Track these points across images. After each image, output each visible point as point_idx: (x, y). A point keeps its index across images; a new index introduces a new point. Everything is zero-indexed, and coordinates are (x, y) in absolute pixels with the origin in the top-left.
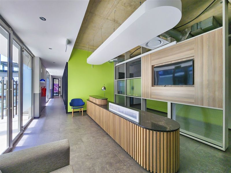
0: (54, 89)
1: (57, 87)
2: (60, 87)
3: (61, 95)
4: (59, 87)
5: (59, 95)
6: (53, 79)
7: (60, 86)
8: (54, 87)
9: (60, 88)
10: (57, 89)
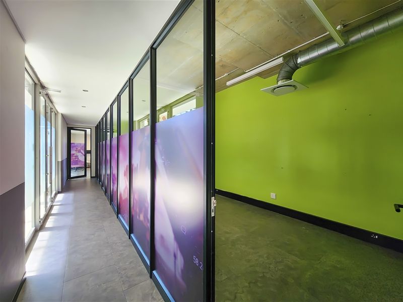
0: (73, 159)
1: (79, 152)
2: (90, 152)
3: (94, 175)
4: (87, 152)
5: (85, 175)
6: (69, 130)
7: (88, 148)
8: (72, 152)
9: (88, 156)
10: (82, 158)
